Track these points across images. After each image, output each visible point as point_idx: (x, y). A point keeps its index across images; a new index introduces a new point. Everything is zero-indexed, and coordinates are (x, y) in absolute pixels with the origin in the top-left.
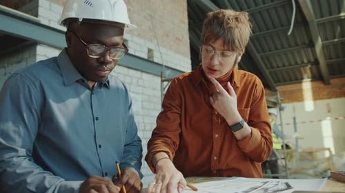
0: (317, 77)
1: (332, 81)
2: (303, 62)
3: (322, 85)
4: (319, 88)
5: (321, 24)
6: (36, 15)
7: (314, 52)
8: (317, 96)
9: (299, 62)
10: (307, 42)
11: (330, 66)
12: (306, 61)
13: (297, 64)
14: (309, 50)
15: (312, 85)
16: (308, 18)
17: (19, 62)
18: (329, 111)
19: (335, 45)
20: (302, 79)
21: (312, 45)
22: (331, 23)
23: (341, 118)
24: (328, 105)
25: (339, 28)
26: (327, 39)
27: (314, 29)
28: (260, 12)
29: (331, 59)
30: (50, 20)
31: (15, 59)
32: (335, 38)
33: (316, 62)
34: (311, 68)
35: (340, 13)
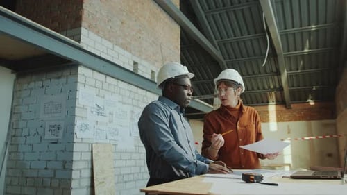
0: (281, 102)
1: (292, 106)
2: (269, 87)
3: (284, 109)
4: (282, 111)
5: (287, 57)
6: (79, 41)
7: (280, 81)
8: (279, 119)
9: (267, 87)
10: (274, 70)
11: (292, 93)
12: (272, 87)
13: (264, 88)
14: (276, 77)
15: (276, 108)
16: (278, 53)
17: (59, 78)
18: (289, 133)
19: (297, 75)
20: (268, 102)
21: (278, 74)
22: (296, 57)
23: (300, 139)
24: (288, 126)
25: (302, 63)
26: (291, 70)
27: (281, 61)
28: (238, 43)
29: (293, 87)
30: (88, 46)
31: (55, 75)
32: (298, 70)
33: (281, 89)
34: (276, 94)
35: (303, 49)
